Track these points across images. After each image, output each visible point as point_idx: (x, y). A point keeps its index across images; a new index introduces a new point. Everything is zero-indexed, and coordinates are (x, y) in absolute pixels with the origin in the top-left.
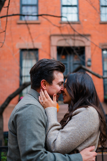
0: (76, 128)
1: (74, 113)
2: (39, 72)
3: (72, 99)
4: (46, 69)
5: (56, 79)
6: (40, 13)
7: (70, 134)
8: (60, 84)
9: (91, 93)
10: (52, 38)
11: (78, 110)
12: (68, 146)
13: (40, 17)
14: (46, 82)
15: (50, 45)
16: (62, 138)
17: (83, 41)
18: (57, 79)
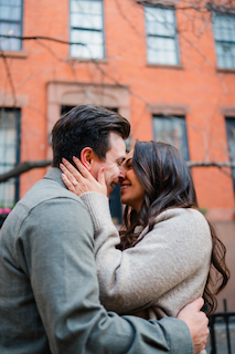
0: (166, 246)
1: (159, 217)
2: (79, 130)
3: (145, 192)
4: (96, 125)
5: (113, 150)
6: (26, 34)
7: (153, 257)
8: (119, 162)
9: (186, 185)
10: (51, 88)
11: (169, 211)
12: (146, 285)
13: (26, 42)
14: (92, 154)
15: (46, 102)
16: (134, 264)
17: (113, 98)
18: (116, 150)
